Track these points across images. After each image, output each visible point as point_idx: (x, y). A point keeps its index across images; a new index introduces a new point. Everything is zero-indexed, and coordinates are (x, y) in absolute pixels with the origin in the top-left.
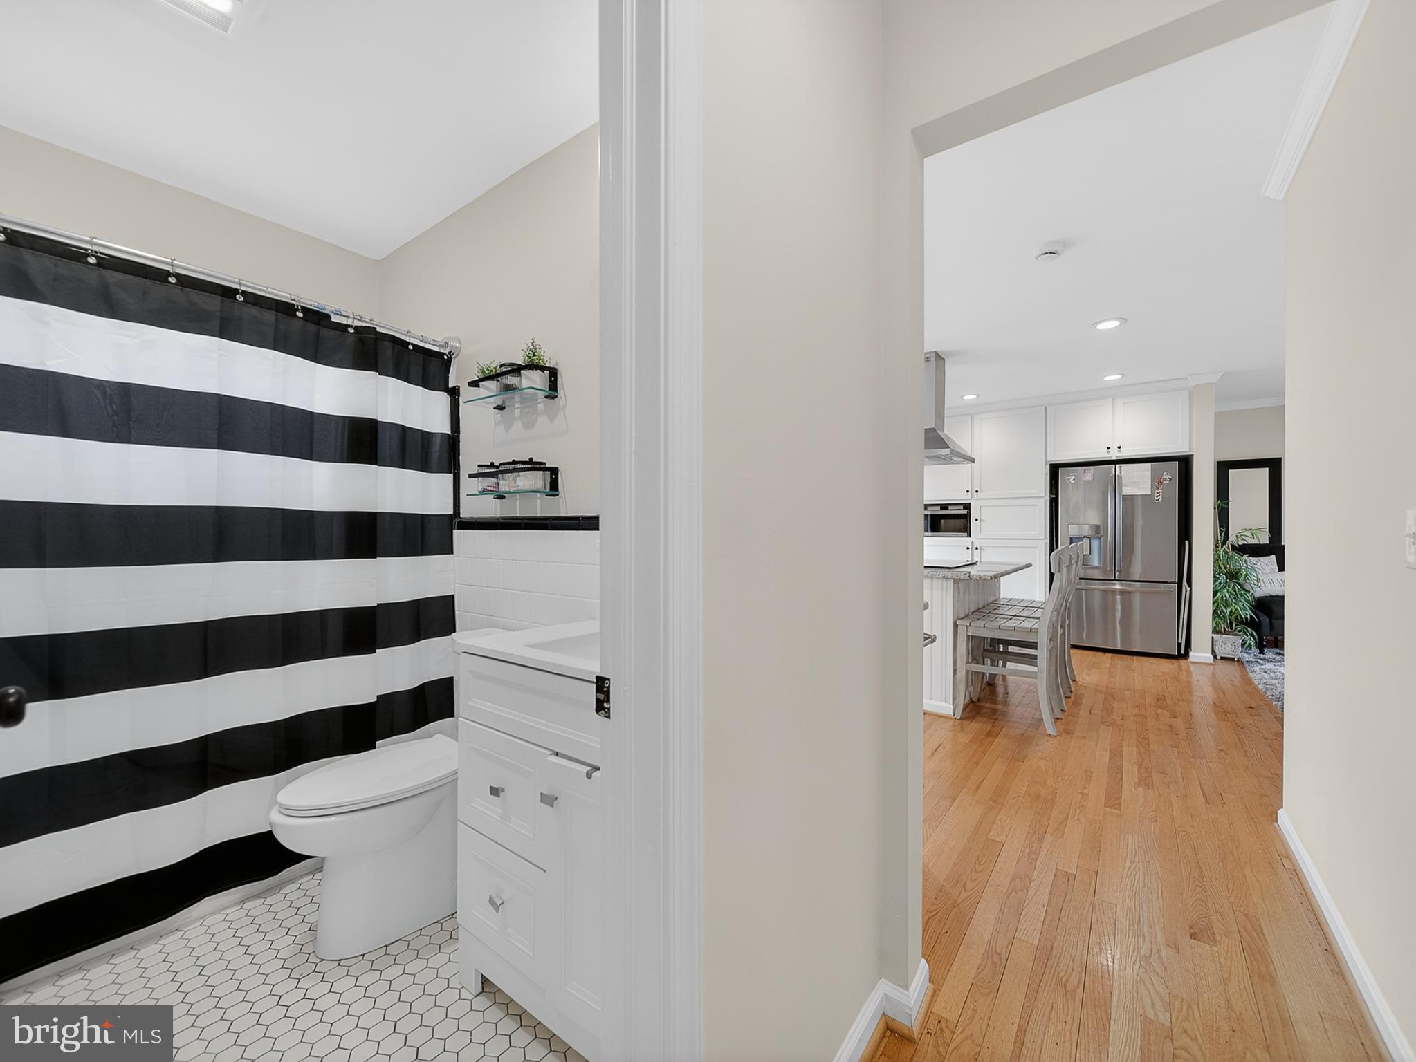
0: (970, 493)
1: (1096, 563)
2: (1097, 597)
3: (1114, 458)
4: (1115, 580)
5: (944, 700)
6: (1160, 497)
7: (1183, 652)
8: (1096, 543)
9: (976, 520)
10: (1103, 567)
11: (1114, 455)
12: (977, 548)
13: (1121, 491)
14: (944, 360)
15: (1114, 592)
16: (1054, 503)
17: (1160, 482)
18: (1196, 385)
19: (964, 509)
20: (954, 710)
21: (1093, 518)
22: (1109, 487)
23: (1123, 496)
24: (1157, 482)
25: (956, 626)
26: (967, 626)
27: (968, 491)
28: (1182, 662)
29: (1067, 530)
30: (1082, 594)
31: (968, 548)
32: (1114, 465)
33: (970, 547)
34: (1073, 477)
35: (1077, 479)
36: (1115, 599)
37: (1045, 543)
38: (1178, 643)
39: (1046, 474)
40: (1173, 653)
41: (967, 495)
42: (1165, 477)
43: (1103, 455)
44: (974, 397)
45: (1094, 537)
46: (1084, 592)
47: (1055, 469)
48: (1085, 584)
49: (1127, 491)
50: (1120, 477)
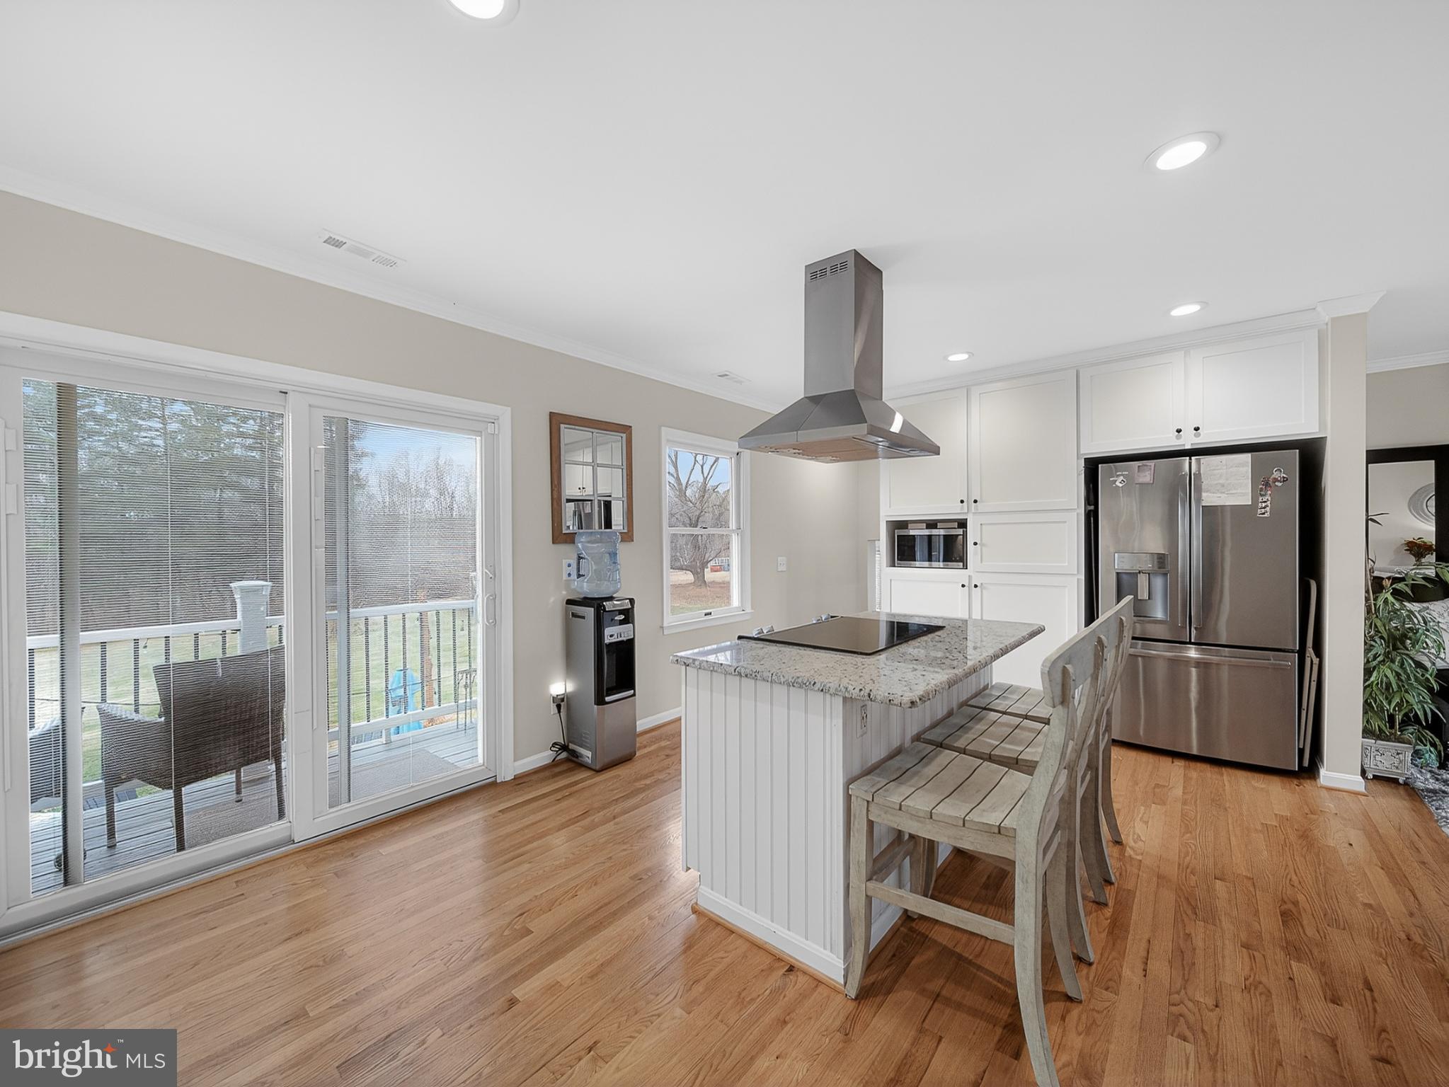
0: (965, 504)
1: (1159, 614)
2: (1161, 671)
3: (1188, 447)
4: (1190, 643)
5: (828, 946)
6: (1268, 509)
7: (1306, 764)
8: (1158, 582)
9: (975, 544)
10: (1170, 622)
11: (1188, 442)
12: (976, 586)
13: (1199, 500)
14: (882, 272)
15: (1188, 661)
16: (1092, 519)
17: (1267, 484)
18: (1333, 320)
19: (959, 528)
20: (847, 971)
21: (1154, 542)
22: (1180, 493)
23: (1203, 506)
24: (1262, 483)
25: (848, 798)
26: (868, 802)
27: (962, 502)
28: (1308, 785)
29: (1112, 562)
30: (1137, 661)
31: (963, 586)
32: (1188, 458)
33: (966, 584)
34: (1122, 478)
35: (1129, 480)
36: (1189, 673)
37: (1078, 579)
38: (1299, 749)
39: (1079, 475)
40: (1292, 769)
41: (962, 508)
42: (1276, 475)
43: (1168, 442)
44: (965, 356)
45: (1156, 574)
46: (1140, 659)
47: (1092, 468)
48: (1143, 647)
49: (1209, 499)
50: (1198, 475)
